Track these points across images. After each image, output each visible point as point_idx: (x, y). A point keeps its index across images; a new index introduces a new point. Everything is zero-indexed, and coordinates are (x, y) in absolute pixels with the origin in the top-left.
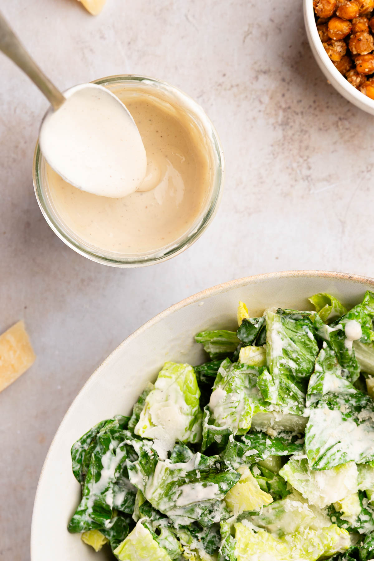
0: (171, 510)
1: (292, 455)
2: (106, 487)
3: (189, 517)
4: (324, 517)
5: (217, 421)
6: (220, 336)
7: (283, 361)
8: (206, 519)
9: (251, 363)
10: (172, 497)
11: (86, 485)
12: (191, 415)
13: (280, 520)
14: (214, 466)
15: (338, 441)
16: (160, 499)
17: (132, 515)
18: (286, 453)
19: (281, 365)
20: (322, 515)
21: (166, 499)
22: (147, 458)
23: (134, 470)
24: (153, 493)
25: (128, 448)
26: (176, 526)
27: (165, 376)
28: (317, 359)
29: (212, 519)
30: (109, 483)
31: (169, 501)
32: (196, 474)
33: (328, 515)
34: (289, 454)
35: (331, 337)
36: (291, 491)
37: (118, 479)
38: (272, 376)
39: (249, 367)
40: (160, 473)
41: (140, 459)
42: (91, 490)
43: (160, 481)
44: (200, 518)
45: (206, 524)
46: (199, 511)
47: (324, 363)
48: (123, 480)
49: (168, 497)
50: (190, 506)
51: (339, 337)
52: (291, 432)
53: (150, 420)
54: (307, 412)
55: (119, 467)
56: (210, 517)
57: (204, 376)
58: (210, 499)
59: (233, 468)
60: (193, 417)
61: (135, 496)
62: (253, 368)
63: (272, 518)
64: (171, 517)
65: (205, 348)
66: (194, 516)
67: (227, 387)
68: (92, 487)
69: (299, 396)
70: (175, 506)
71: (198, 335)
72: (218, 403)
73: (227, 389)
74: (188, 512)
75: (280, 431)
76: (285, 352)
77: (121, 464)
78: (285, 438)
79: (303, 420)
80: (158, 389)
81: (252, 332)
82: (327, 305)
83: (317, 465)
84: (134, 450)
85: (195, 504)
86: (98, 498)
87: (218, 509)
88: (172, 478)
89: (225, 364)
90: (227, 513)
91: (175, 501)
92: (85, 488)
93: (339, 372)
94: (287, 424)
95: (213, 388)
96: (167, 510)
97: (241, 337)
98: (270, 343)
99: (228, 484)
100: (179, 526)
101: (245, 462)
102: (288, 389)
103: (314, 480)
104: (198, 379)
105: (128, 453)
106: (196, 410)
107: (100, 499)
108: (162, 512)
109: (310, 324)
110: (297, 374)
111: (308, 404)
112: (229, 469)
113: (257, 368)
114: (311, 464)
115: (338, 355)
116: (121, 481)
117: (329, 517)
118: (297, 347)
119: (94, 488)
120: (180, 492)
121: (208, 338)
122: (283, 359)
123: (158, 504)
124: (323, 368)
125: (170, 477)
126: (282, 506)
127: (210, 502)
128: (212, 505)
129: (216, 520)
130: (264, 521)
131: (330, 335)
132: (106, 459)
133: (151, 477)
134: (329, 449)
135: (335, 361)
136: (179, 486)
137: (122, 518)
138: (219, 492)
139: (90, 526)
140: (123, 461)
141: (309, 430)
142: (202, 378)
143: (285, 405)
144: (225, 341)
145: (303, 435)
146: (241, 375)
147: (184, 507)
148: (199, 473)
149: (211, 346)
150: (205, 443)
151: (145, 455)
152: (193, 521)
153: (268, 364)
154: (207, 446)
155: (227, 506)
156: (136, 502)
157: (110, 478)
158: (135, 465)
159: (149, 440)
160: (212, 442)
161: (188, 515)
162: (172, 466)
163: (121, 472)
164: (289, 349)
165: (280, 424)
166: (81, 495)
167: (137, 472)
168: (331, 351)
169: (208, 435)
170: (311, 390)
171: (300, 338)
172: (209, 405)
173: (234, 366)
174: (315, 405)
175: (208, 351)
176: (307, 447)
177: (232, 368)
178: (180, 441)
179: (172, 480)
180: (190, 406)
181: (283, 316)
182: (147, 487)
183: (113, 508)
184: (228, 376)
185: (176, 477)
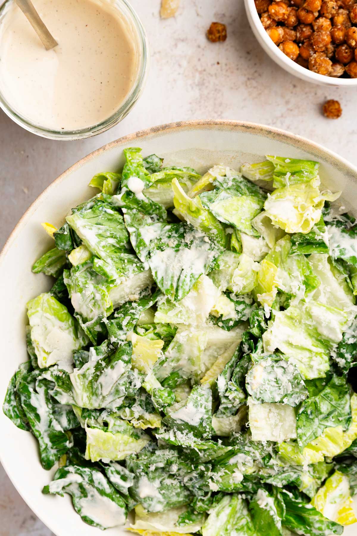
0: (103, 402)
1: (157, 302)
2: (49, 421)
3: (119, 398)
4: (212, 328)
5: (88, 318)
6: (49, 257)
7: (103, 243)
8: (131, 391)
9: (83, 261)
10: (97, 393)
11: (34, 429)
12: (70, 327)
13: (184, 353)
14: (109, 349)
15: (181, 269)
16: (90, 400)
17: (80, 426)
18: (151, 304)
19: (104, 247)
20: (210, 327)
21: (94, 397)
22: (61, 379)
23: (58, 395)
24: (82, 399)
25: (44, 382)
26: (115, 410)
27: (33, 314)
28: (126, 224)
29: (135, 388)
30: (49, 416)
31: (97, 397)
32: (101, 365)
33: (214, 324)
34: (154, 303)
35: (125, 201)
36: (176, 328)
37: (53, 408)
38: (103, 259)
39: (83, 265)
40: (76, 382)
41: (56, 384)
42: (40, 430)
43: (81, 387)
44: (126, 393)
45: (133, 393)
46: (122, 388)
47: (133, 223)
48: (57, 407)
49: (95, 395)
50: (113, 389)
51: (130, 197)
52: (148, 287)
53: (45, 351)
54: (146, 266)
55: (47, 400)
56: (132, 387)
57: (59, 293)
58: (123, 374)
59: (123, 341)
60: (73, 327)
61: (73, 411)
62: (86, 263)
63: (177, 355)
64: (107, 407)
65: (46, 274)
66: (122, 394)
67: (77, 289)
68: (39, 428)
69: (132, 259)
70: (104, 397)
71: (33, 268)
72: (80, 304)
73: (79, 290)
74: (116, 394)
75: (139, 292)
76: (100, 235)
77: (47, 397)
78: (147, 294)
79: (148, 272)
80: (34, 326)
81: (66, 238)
82: (105, 181)
83: (177, 298)
84: (49, 381)
85: (115, 385)
86: (49, 432)
87: (134, 377)
88: (87, 379)
89: (65, 274)
90: (143, 376)
91: (101, 394)
92: (35, 431)
93: (149, 221)
94: (139, 284)
95: (69, 297)
96: (101, 404)
97: (62, 248)
98: (84, 238)
99: (127, 354)
100: (117, 409)
101: (128, 330)
102: (121, 260)
103: (185, 308)
104: (57, 298)
105: (46, 385)
106: (72, 321)
107: (51, 432)
108: (99, 408)
109: (104, 204)
110: (120, 245)
111: (142, 259)
112: (120, 344)
113: (89, 261)
114: (172, 299)
115: (139, 209)
116: (56, 409)
117: (216, 326)
118: (106, 227)
119: (41, 427)
120: (100, 385)
121: (42, 265)
122: (102, 242)
123: (91, 404)
124: (135, 227)
125: (85, 379)
126: (177, 342)
127: (125, 376)
128: (129, 377)
129: (138, 386)
130: (174, 362)
131: (122, 200)
132: (34, 401)
133: (73, 391)
134: (179, 279)
135: (140, 215)
136: (96, 381)
137: (76, 433)
138: (126, 364)
139: (58, 455)
140: (46, 393)
141: (156, 276)
142: (59, 295)
143: (128, 272)
144: (56, 259)
145: (154, 283)
146: (82, 274)
147: (110, 394)
148: (103, 362)
149: (49, 269)
150: (92, 338)
151: (58, 378)
152: (123, 398)
153: (94, 254)
154: (95, 339)
155: (140, 371)
156: (77, 415)
157: (47, 412)
158: (56, 391)
159: (53, 366)
160: (96, 334)
161: (117, 396)
162: (82, 371)
163: (51, 402)
164: (101, 232)
165: (135, 287)
166: (36, 439)
167: (61, 394)
168: (133, 211)
169: (90, 332)
170: (137, 249)
171: (103, 218)
172: (76, 311)
173: (73, 271)
174: (148, 256)
175: (50, 274)
176: (163, 290)
177: (72, 274)
178: (76, 350)
179: (88, 381)
180: (65, 321)
181: (80, 212)
182: (75, 399)
183: (64, 431)
184: (72, 281)
185: (89, 377)
